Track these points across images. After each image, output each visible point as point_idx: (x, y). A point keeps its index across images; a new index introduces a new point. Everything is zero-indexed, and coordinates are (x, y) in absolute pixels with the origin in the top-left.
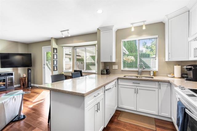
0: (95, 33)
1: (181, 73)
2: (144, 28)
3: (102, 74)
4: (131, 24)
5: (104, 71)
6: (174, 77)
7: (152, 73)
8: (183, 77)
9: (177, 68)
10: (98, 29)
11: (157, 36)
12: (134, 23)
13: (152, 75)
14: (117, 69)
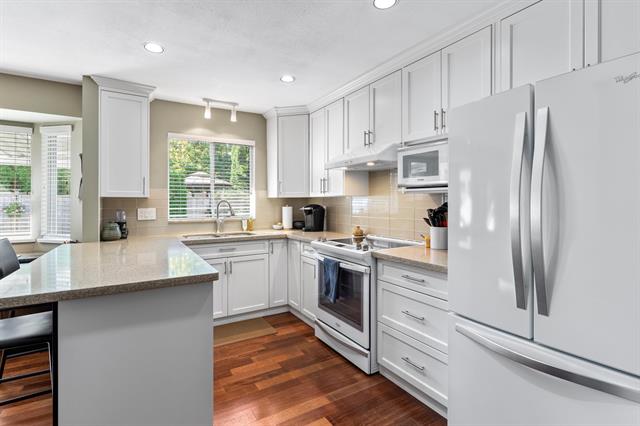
0: (75, 88)
1: (293, 218)
2: (234, 118)
4: (205, 99)
5: (112, 229)
6: (283, 229)
7: (245, 223)
8: (295, 227)
9: (287, 212)
10: (89, 77)
11: (252, 143)
12: (212, 101)
13: (245, 228)
14: (154, 218)
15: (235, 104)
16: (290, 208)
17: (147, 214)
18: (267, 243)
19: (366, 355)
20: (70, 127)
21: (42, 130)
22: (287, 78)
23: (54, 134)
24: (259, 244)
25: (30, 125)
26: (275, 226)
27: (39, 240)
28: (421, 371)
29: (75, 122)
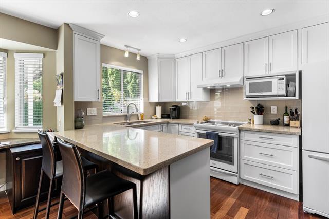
3: (75, 128)
4: (126, 46)
6: (157, 118)
7: (139, 116)
8: (163, 117)
9: (159, 109)
10: (68, 24)
11: (141, 72)
12: (129, 47)
13: (140, 118)
14: (96, 114)
15: (139, 50)
16: (161, 107)
17: (92, 111)
18: (160, 126)
19: (236, 176)
20: (42, 54)
21: (15, 55)
22: (183, 40)
23: (22, 59)
24: (156, 127)
25: (5, 51)
26: (153, 117)
27: (14, 131)
28: (271, 178)
29: (47, 52)
